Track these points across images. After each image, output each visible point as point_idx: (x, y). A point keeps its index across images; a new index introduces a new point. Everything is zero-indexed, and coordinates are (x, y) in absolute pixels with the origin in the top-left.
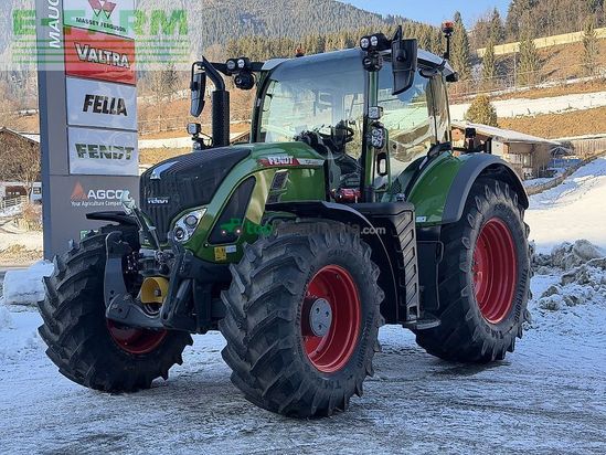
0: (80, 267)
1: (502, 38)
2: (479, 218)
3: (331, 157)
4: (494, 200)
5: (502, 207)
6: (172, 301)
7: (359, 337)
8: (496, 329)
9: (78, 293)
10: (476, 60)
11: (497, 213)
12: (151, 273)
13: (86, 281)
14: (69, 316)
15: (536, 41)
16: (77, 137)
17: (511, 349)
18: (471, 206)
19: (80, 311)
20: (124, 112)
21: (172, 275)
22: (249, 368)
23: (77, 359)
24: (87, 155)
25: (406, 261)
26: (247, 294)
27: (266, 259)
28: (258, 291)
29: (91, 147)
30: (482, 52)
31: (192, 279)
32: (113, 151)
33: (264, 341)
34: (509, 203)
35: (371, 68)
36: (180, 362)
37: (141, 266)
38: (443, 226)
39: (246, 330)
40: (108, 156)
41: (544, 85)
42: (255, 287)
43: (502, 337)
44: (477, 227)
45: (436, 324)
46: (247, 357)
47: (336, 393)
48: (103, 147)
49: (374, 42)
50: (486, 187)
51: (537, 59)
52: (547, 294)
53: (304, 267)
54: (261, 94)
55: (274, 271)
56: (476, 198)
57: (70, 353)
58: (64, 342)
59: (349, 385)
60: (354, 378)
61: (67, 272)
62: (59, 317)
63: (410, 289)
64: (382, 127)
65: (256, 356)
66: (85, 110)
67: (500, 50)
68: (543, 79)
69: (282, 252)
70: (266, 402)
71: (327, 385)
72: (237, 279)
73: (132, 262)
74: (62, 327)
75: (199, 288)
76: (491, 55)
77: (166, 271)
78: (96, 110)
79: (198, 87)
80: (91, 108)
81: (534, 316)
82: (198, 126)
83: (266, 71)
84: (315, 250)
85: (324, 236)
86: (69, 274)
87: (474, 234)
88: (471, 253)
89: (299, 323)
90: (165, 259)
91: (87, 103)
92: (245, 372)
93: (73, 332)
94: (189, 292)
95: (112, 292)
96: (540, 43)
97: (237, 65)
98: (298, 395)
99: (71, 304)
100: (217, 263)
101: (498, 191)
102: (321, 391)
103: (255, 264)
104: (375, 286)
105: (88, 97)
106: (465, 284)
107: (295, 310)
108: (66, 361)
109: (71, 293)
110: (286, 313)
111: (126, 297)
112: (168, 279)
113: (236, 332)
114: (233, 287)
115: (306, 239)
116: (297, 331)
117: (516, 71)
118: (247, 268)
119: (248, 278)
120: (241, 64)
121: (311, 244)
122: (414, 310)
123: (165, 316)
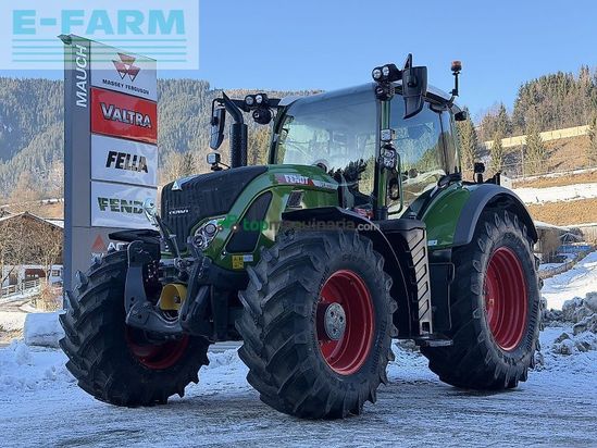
0: (103, 279)
1: (509, 131)
2: (489, 245)
3: (345, 184)
4: (504, 229)
5: (511, 236)
6: (190, 304)
7: (373, 343)
8: (508, 355)
9: (99, 304)
10: (485, 152)
11: (508, 241)
12: (171, 280)
13: (107, 292)
14: (90, 327)
15: (542, 134)
16: (98, 191)
17: (523, 378)
18: (481, 232)
19: (100, 321)
20: (145, 169)
21: (190, 282)
22: (264, 364)
23: (96, 368)
24: (108, 209)
25: (418, 277)
26: (263, 293)
27: (281, 259)
28: (274, 288)
29: (112, 201)
30: (490, 144)
31: (209, 285)
32: (133, 206)
33: (280, 336)
34: (518, 233)
35: (383, 97)
36: (196, 381)
37: (160, 274)
38: (454, 249)
39: (262, 326)
40: (129, 210)
41: (552, 175)
42: (272, 285)
43: (515, 364)
44: (488, 251)
45: (448, 343)
46: (263, 354)
47: (350, 395)
48: (124, 202)
49: (386, 73)
50: (496, 215)
51: (544, 151)
52: (559, 340)
53: (319, 266)
54: (277, 129)
55: (290, 269)
56: (487, 224)
57: (89, 364)
58: (84, 353)
59: (364, 389)
60: (368, 383)
61: (90, 285)
62: (80, 327)
63: (423, 305)
64: (394, 149)
65: (272, 351)
66: (108, 165)
67: (507, 143)
68: (550, 169)
69: (299, 252)
70: (281, 401)
71: (342, 385)
72: (255, 279)
73: (152, 272)
74: (82, 338)
75: (216, 294)
76: (499, 148)
77: (185, 277)
78: (118, 166)
79: (217, 122)
80: (113, 164)
81: (547, 359)
82: (218, 156)
83: (282, 107)
84: (330, 252)
85: (338, 240)
86: (91, 286)
87: (485, 258)
88: (482, 277)
89: (314, 320)
90: (184, 265)
91: (110, 159)
92: (261, 369)
93: (93, 341)
94: (207, 298)
95: (132, 299)
96: (546, 136)
97: (255, 101)
98: (313, 392)
99: (91, 315)
100: (234, 271)
101: (508, 221)
102: (335, 391)
103: (272, 263)
104: (388, 296)
105: (111, 154)
106: (477, 305)
107: (310, 308)
108: (86, 373)
109: (93, 304)
110: (302, 309)
111: (146, 304)
112: (186, 286)
113: (252, 329)
114: (251, 288)
115: (321, 240)
116: (312, 328)
117: (523, 162)
118: (264, 268)
119: (265, 277)
120: (259, 99)
121: (326, 246)
122: (426, 325)
123: (184, 317)
